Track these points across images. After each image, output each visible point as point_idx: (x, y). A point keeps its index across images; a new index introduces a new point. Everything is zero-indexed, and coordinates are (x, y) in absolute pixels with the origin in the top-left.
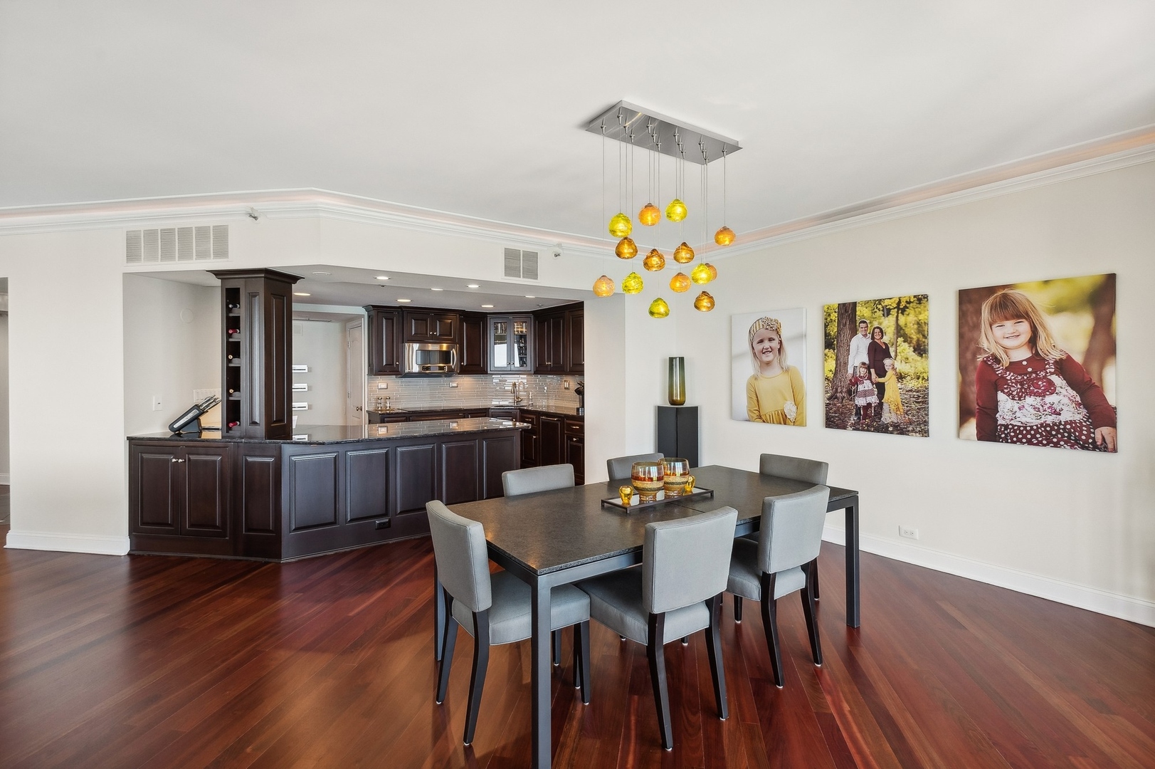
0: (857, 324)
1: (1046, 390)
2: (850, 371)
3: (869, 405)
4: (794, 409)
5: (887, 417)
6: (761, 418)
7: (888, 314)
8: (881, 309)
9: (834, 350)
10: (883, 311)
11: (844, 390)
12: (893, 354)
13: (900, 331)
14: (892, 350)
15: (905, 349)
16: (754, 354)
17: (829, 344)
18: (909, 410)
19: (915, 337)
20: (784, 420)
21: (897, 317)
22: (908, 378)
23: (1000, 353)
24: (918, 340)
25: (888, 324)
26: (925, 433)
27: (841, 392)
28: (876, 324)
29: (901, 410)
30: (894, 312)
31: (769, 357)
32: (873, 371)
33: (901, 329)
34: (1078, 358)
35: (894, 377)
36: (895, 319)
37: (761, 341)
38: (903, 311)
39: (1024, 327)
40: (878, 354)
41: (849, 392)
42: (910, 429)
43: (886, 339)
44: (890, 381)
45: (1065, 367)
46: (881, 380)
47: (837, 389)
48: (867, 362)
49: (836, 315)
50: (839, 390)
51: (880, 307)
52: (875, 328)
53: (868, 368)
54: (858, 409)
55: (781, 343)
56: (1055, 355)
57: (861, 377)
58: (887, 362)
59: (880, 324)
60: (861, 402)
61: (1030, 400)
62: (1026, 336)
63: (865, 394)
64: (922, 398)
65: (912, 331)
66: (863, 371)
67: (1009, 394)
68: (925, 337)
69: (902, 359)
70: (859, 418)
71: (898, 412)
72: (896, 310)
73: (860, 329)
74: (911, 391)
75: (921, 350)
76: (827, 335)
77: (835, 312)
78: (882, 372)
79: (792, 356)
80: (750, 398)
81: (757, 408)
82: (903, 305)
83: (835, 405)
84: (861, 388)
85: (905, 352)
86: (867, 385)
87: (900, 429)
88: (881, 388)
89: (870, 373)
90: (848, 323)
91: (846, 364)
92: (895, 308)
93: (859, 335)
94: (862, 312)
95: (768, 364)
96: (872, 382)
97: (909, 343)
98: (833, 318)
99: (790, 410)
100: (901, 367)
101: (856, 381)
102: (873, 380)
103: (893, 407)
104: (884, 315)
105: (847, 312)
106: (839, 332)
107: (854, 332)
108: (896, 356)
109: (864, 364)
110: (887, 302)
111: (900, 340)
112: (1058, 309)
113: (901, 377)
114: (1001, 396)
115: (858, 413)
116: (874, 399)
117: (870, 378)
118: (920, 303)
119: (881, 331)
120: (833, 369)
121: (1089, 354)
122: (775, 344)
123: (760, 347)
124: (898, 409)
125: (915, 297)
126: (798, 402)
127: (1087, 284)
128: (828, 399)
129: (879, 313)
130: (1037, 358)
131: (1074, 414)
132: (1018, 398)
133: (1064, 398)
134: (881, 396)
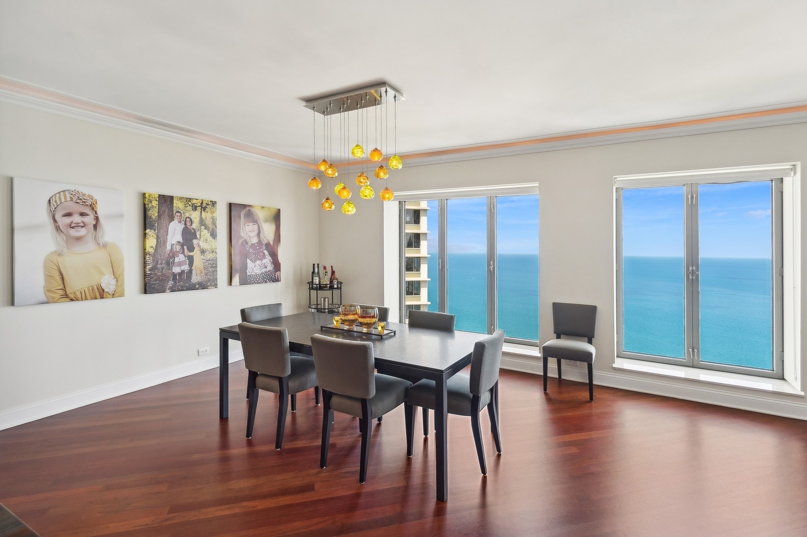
0: (174, 213)
1: (263, 257)
2: (169, 247)
3: (183, 271)
4: (113, 282)
5: (195, 279)
6: (67, 296)
7: (196, 209)
8: (191, 205)
9: (155, 230)
10: (192, 206)
11: (164, 262)
12: (198, 236)
13: (202, 222)
14: (198, 234)
15: (206, 234)
16: (58, 228)
17: (146, 223)
18: (208, 273)
19: (211, 226)
20: (101, 294)
21: (201, 212)
22: (208, 252)
23: (248, 240)
24: (213, 229)
25: (195, 215)
26: (216, 285)
27: (161, 264)
28: (187, 215)
29: (204, 273)
30: (199, 208)
31: (82, 232)
32: (185, 247)
33: (203, 220)
34: (271, 243)
35: (199, 252)
36: (199, 213)
37: (69, 215)
38: (204, 209)
39: (256, 227)
40: (189, 236)
41: (168, 263)
42: (209, 284)
43: (194, 226)
44: (196, 254)
45: (268, 245)
46: (191, 254)
47: (157, 262)
48: (181, 240)
49: (157, 203)
50: (159, 262)
51: (190, 203)
52: (187, 218)
53: (182, 246)
54: (174, 275)
55: (97, 219)
56: (265, 242)
57: (176, 252)
58: (195, 241)
59: (190, 215)
60: (176, 270)
61: (258, 262)
62: (256, 232)
63: (180, 264)
64: (213, 265)
65: (208, 222)
66: (178, 248)
67: (251, 260)
68: (216, 227)
69: (203, 240)
70: (175, 282)
71: (202, 275)
72: (200, 208)
73: (176, 217)
74: (209, 260)
75: (214, 235)
76: (146, 218)
77: (156, 200)
78: (191, 249)
79: (110, 232)
80: (48, 277)
81: (62, 287)
82: (204, 205)
83: (156, 274)
84: (177, 260)
85: (206, 235)
86: (181, 258)
87: (203, 286)
88: (191, 260)
89: (183, 249)
90: (167, 211)
91: (165, 242)
92: (199, 206)
93: (176, 221)
94: (177, 204)
95: (79, 239)
96: (185, 255)
97: (208, 230)
98: (155, 205)
99: (108, 283)
100: (204, 245)
101: (173, 255)
102: (186, 254)
103: (198, 272)
104: (193, 210)
105: (166, 201)
106: (159, 216)
107: (172, 219)
108: (200, 237)
109: (179, 242)
110: (194, 201)
111: (203, 227)
112: (266, 221)
113: (203, 252)
114: (249, 261)
115: (174, 279)
116: (186, 268)
117: (183, 253)
118: (214, 206)
119: (191, 220)
120: (154, 246)
121: (274, 241)
122: (90, 220)
123: (68, 220)
124: (201, 272)
125: (211, 201)
126: (118, 277)
127: (274, 212)
128: (149, 270)
129: (190, 208)
130: (260, 242)
131: (270, 267)
132: (254, 261)
133: (268, 260)
134: (191, 263)
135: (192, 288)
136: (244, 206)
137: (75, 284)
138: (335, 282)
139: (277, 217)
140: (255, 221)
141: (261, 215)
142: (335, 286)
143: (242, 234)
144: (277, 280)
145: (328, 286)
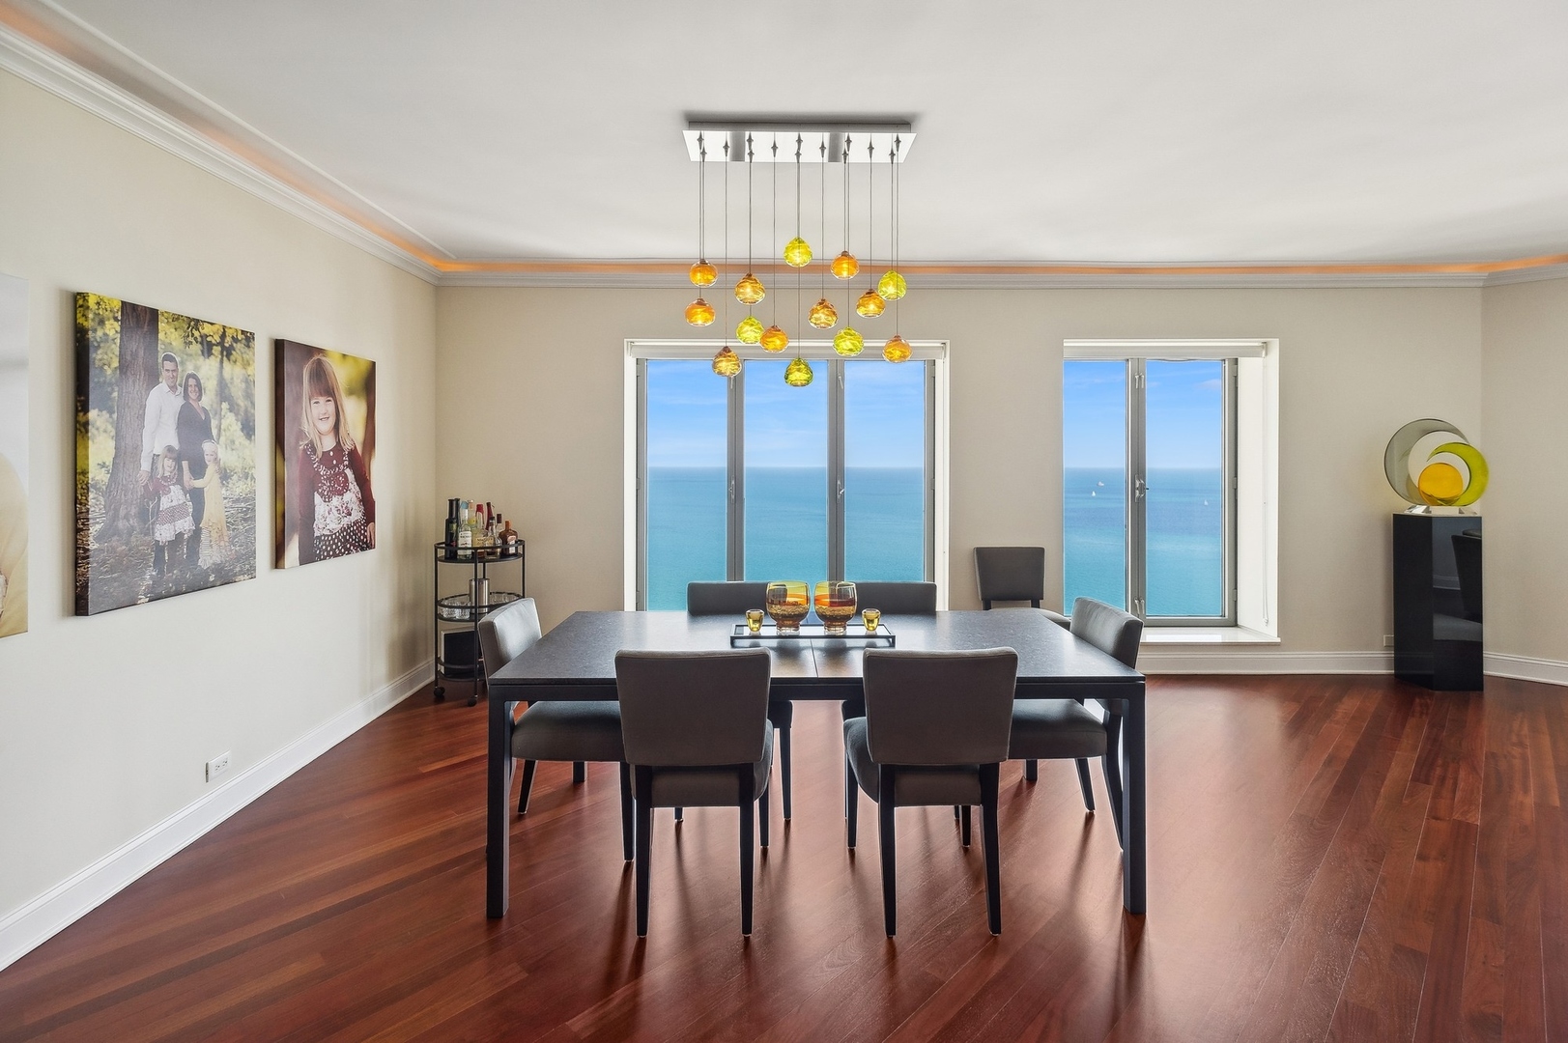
0: (160, 360)
1: (343, 487)
2: (145, 466)
3: (180, 536)
5: (209, 556)
7: (210, 354)
8: (199, 339)
9: (111, 413)
10: (202, 343)
11: (132, 513)
12: (214, 432)
13: (223, 393)
14: (214, 423)
15: (231, 423)
18: (235, 537)
19: (242, 403)
21: (222, 362)
22: (235, 477)
23: (317, 443)
24: (246, 411)
25: (208, 369)
27: (126, 517)
28: (190, 370)
29: (226, 539)
30: (216, 350)
32: (185, 464)
33: (226, 384)
34: (359, 451)
35: (216, 477)
36: (218, 365)
38: (227, 352)
39: (331, 407)
40: (193, 430)
41: (143, 515)
42: (238, 569)
43: (205, 402)
44: (209, 482)
45: (353, 456)
46: (198, 483)
47: (116, 510)
48: (176, 445)
49: (117, 326)
50: (122, 512)
51: (196, 334)
52: (189, 376)
53: (178, 460)
54: (159, 549)
56: (347, 447)
57: (164, 478)
58: (207, 447)
59: (197, 368)
60: (164, 533)
61: (336, 501)
62: (332, 421)
63: (174, 514)
64: (249, 512)
65: (237, 391)
66: (167, 466)
67: (322, 495)
68: (253, 404)
69: (225, 444)
70: (161, 572)
71: (222, 543)
72: (219, 348)
73: (164, 373)
74: (238, 501)
75: (247, 428)
77: (116, 319)
78: (199, 469)
82: (228, 341)
83: (114, 550)
84: (165, 503)
85: (232, 429)
86: (173, 497)
87: (224, 577)
88: (197, 497)
89: (180, 469)
90: (141, 353)
91: (137, 449)
92: (218, 344)
93: (163, 387)
94: (167, 335)
96: (183, 488)
97: (236, 414)
98: (111, 333)
100: (227, 458)
101: (156, 488)
102: (186, 484)
103: (214, 535)
104: (203, 352)
105: (140, 318)
106: (124, 367)
107: (153, 378)
108: (219, 435)
109: (170, 449)
110: (207, 329)
111: (225, 405)
112: (351, 392)
113: (225, 476)
114: (318, 499)
115: (159, 561)
116: (185, 525)
117: (180, 481)
118: (248, 347)
119: (199, 385)
120: (109, 461)
121: (364, 443)
124: (221, 537)
125: (243, 332)
127: (364, 368)
128: (97, 539)
129: (196, 348)
130: (338, 448)
131: (357, 514)
132: (327, 499)
133: (352, 496)
134: (198, 517)
135: (200, 585)
136: (309, 351)
138: (511, 539)
139: (367, 386)
140: (329, 391)
141: (342, 375)
142: (512, 550)
143: (306, 427)
144: (366, 545)
145: (499, 550)
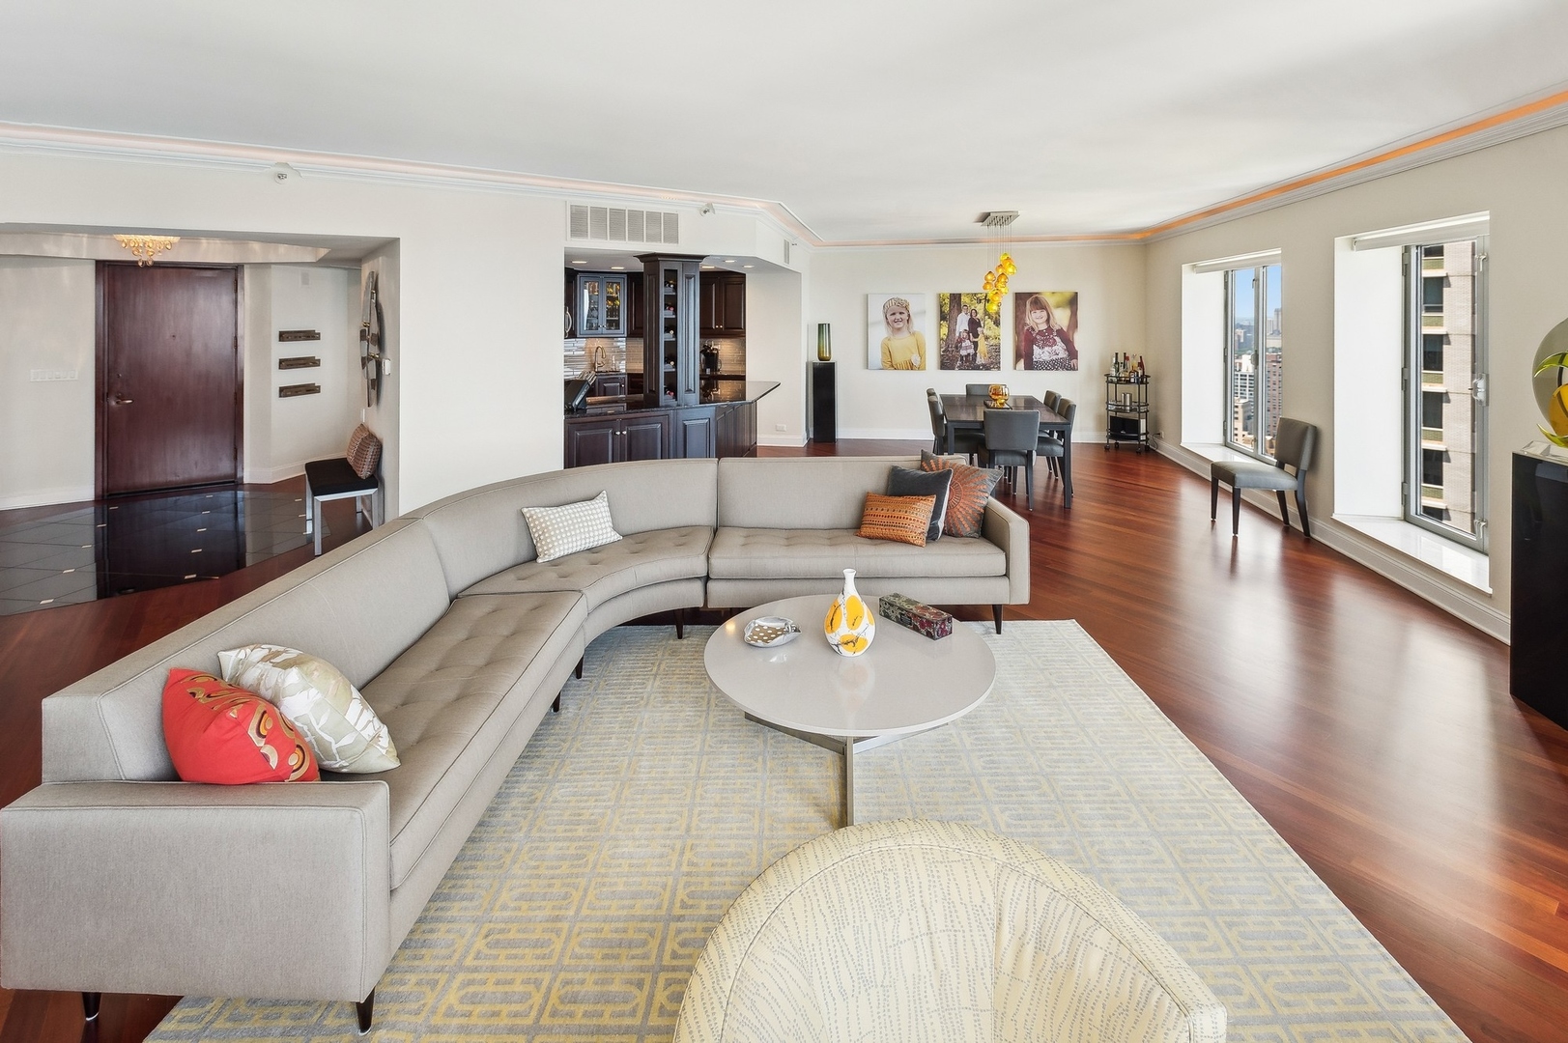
0: (962, 307)
1: (1053, 344)
2: (957, 335)
3: (968, 354)
4: (919, 359)
5: (979, 361)
6: (893, 367)
7: (980, 302)
10: (977, 300)
12: (982, 325)
13: (986, 313)
14: (982, 323)
15: (989, 323)
16: (888, 323)
17: (943, 317)
19: (994, 316)
20: (911, 367)
21: (986, 304)
23: (1035, 326)
24: (996, 318)
25: (980, 308)
26: (999, 368)
28: (973, 307)
29: (988, 356)
30: (984, 301)
31: (901, 325)
32: (971, 334)
33: (988, 311)
34: (1065, 330)
35: (984, 338)
37: (894, 314)
38: (989, 301)
39: (1044, 313)
40: (974, 325)
41: (957, 347)
43: (978, 316)
44: (981, 340)
45: (1060, 332)
46: (976, 340)
48: (968, 329)
49: (948, 300)
51: (975, 298)
52: (972, 310)
53: (968, 333)
54: (962, 357)
55: (909, 316)
56: (1057, 328)
57: (964, 338)
58: (979, 329)
60: (963, 353)
61: (1046, 348)
62: (1045, 318)
63: (966, 348)
64: (997, 349)
65: (992, 312)
66: (965, 335)
67: (1038, 346)
68: (1002, 318)
69: (987, 328)
70: (962, 363)
71: (986, 357)
73: (963, 310)
75: (997, 323)
76: (942, 312)
77: (947, 298)
78: (976, 335)
79: (917, 323)
80: (883, 353)
81: (889, 360)
82: (988, 298)
84: (963, 344)
86: (967, 343)
88: (976, 344)
89: (969, 336)
91: (955, 330)
92: (984, 299)
93: (963, 313)
94: (964, 299)
95: (899, 329)
96: (970, 341)
97: (991, 319)
98: (946, 302)
99: (915, 359)
101: (961, 340)
102: (972, 340)
103: (982, 355)
105: (956, 298)
106: (950, 310)
109: (966, 330)
110: (978, 296)
112: (1058, 306)
113: (987, 338)
114: (1035, 347)
115: (962, 360)
116: (972, 351)
117: (969, 339)
119: (976, 312)
121: (1069, 327)
122: (905, 316)
123: (893, 317)
126: (922, 356)
127: (1069, 296)
130: (1050, 328)
131: (1063, 354)
132: (1042, 347)
133: (1060, 347)
134: (976, 348)
135: (977, 368)
136: (1031, 294)
137: (898, 358)
139: (1073, 302)
140: (1044, 308)
143: (1028, 322)
144: (1072, 368)
